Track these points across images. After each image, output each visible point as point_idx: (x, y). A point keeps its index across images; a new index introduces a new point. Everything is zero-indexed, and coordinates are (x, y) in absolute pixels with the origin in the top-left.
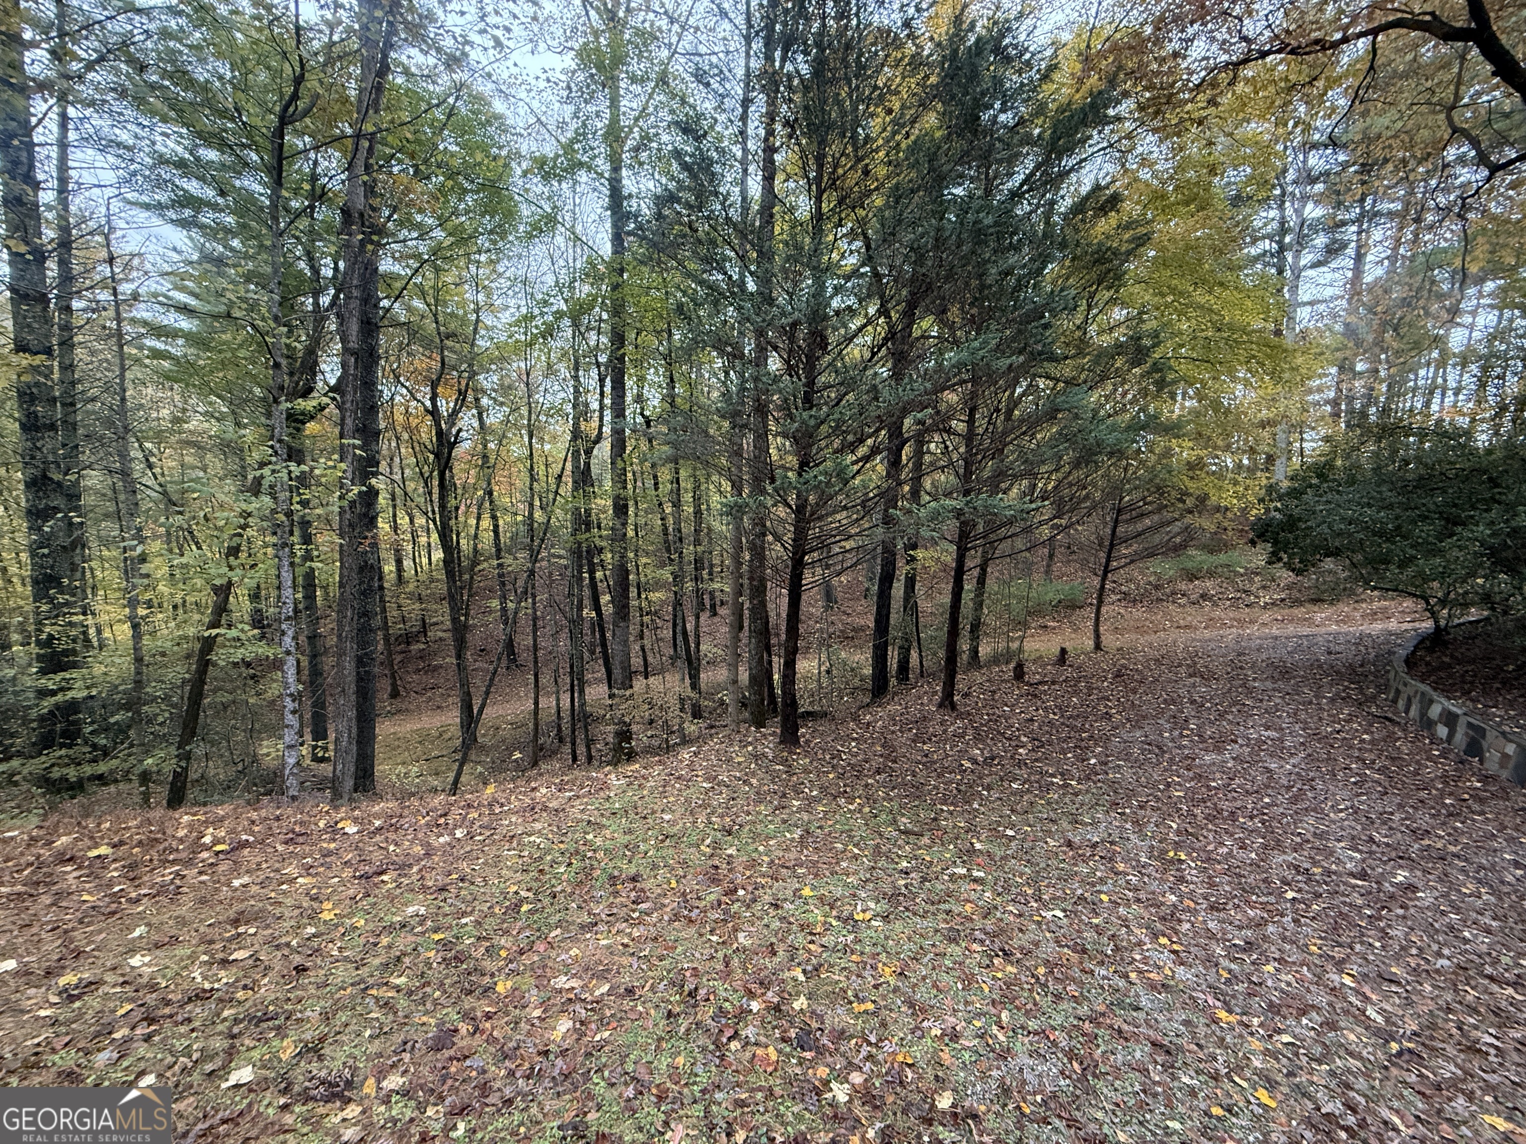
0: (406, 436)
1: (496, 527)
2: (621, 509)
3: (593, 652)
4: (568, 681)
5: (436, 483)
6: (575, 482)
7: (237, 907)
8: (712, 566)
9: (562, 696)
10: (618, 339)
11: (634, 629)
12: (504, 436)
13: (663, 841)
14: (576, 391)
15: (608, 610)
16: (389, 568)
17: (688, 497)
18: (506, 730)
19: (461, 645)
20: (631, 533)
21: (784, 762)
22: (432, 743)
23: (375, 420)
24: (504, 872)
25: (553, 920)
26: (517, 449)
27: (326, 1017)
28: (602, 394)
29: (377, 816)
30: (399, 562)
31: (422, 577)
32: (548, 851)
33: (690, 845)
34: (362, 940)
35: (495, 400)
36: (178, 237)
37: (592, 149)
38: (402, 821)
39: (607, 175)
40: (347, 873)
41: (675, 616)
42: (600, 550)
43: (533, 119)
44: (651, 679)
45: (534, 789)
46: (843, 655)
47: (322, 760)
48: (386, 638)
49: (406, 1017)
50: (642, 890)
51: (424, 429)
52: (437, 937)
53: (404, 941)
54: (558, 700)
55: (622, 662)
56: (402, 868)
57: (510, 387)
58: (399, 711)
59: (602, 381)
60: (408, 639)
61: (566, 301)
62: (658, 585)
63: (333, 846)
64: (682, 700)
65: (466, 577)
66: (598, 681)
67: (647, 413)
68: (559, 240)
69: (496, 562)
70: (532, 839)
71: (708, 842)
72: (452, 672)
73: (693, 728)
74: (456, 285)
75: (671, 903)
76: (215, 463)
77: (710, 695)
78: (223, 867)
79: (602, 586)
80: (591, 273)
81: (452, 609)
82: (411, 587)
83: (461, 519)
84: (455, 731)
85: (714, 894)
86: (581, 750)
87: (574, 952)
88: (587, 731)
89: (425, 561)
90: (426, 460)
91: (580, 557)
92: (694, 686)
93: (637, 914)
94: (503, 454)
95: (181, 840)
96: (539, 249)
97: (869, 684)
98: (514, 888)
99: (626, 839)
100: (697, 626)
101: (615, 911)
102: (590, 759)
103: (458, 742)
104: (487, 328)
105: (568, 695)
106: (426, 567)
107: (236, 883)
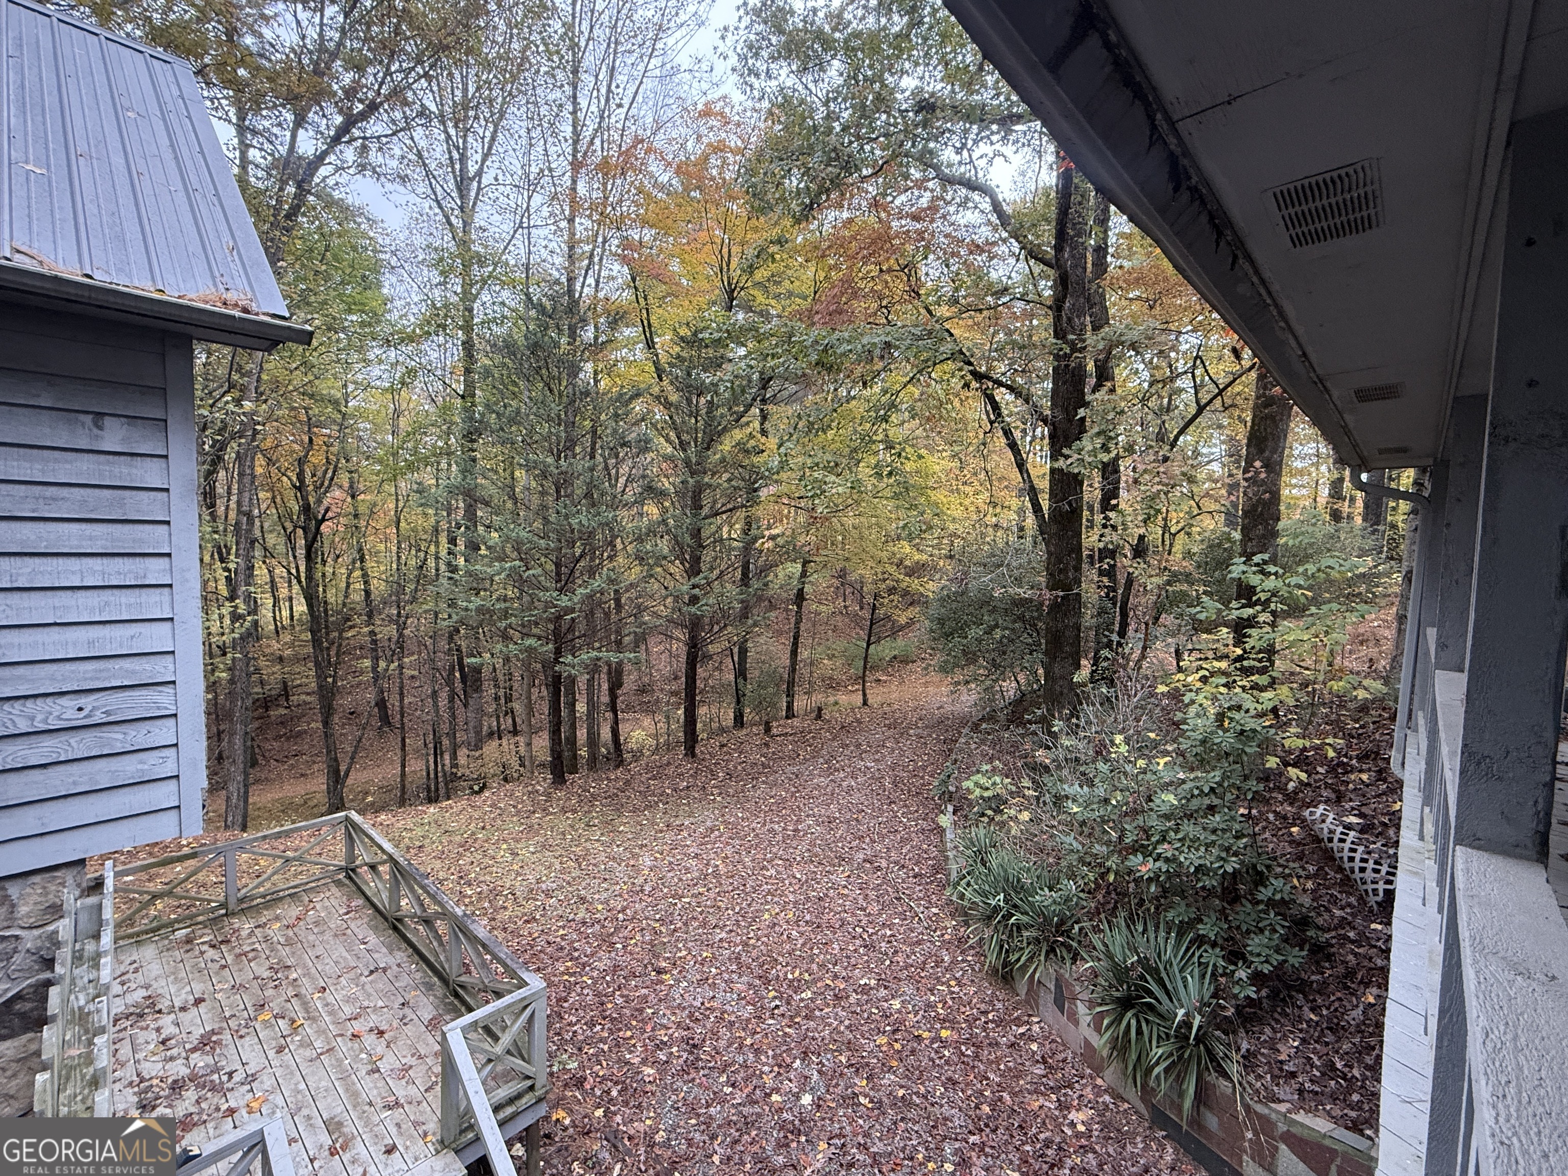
19: (328, 709)
22: (296, 811)
58: (258, 781)
60: (267, 703)
81: (317, 670)
84: (321, 797)
89: (286, 612)
106: (287, 619)
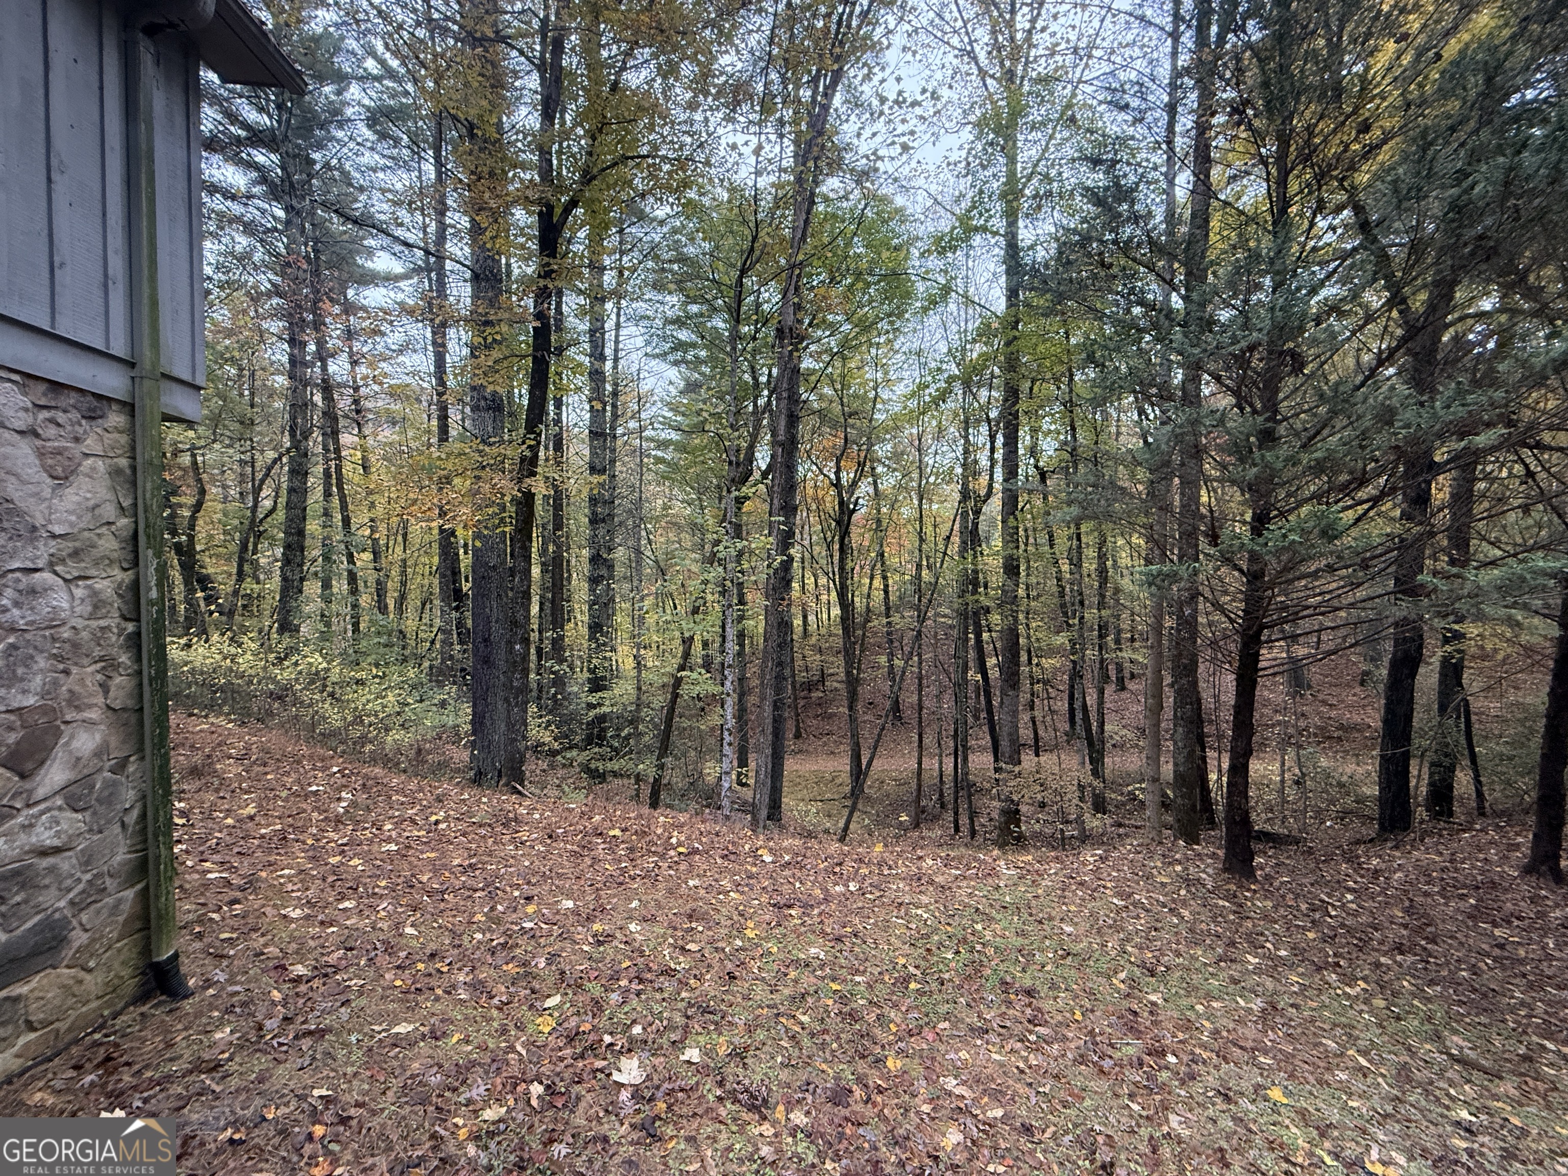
0: (814, 507)
1: (886, 586)
2: (1011, 569)
3: (977, 718)
4: (952, 744)
5: (837, 547)
6: (964, 542)
7: (691, 905)
8: (1119, 632)
9: (945, 760)
10: (1012, 394)
11: (1024, 697)
12: (896, 500)
13: (1063, 958)
14: (966, 452)
15: (994, 674)
16: (798, 622)
17: (1090, 553)
18: (890, 786)
19: (853, 697)
20: (1021, 592)
21: (1231, 897)
22: (826, 785)
23: (794, 498)
24: (893, 940)
25: (943, 1009)
26: (907, 511)
27: (750, 1030)
28: (993, 450)
29: (786, 850)
30: (805, 617)
31: (823, 631)
32: (936, 931)
33: (1099, 974)
34: (776, 968)
35: (889, 467)
36: (673, 373)
37: (987, 211)
38: (806, 861)
39: (1002, 232)
40: (765, 899)
41: (1072, 687)
42: (988, 611)
43: (929, 202)
44: (1042, 759)
45: (920, 858)
46: (1324, 762)
47: (743, 785)
48: (794, 687)
49: (809, 1057)
50: (1039, 1010)
51: (828, 499)
52: (835, 986)
53: (808, 981)
54: (941, 763)
55: (1010, 734)
56: (807, 906)
57: (902, 454)
58: (800, 751)
59: (992, 438)
60: (809, 686)
61: (958, 365)
62: (1052, 652)
63: (754, 869)
64: (1081, 787)
65: (859, 632)
66: (982, 749)
67: (1041, 464)
68: (952, 307)
69: (885, 621)
70: (919, 912)
71: (1123, 975)
72: (844, 724)
73: (1096, 823)
74: (859, 368)
75: (1076, 1040)
76: (687, 540)
77: (1115, 786)
78: (683, 867)
79: (988, 648)
80: (985, 333)
81: (846, 663)
82: (813, 640)
83: (856, 579)
84: (845, 778)
85: (1132, 1048)
86: (964, 820)
87: (963, 1054)
88: (970, 802)
89: (825, 616)
90: (829, 526)
91: (966, 618)
92: (1096, 773)
93: (1033, 1038)
94: (895, 517)
95: (659, 837)
96: (933, 320)
97: (1373, 810)
98: (902, 961)
99: (1019, 941)
100: (1101, 702)
101: (1008, 1024)
102: (973, 833)
103: (848, 789)
104: (884, 402)
105: (952, 759)
106: (826, 622)
107: (691, 883)
